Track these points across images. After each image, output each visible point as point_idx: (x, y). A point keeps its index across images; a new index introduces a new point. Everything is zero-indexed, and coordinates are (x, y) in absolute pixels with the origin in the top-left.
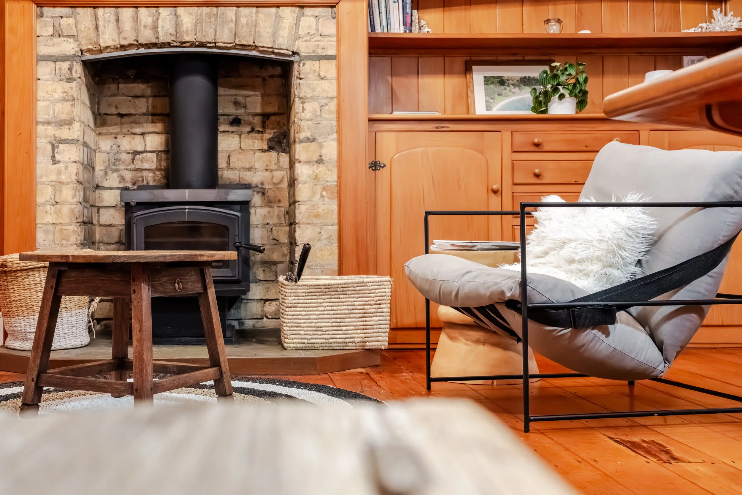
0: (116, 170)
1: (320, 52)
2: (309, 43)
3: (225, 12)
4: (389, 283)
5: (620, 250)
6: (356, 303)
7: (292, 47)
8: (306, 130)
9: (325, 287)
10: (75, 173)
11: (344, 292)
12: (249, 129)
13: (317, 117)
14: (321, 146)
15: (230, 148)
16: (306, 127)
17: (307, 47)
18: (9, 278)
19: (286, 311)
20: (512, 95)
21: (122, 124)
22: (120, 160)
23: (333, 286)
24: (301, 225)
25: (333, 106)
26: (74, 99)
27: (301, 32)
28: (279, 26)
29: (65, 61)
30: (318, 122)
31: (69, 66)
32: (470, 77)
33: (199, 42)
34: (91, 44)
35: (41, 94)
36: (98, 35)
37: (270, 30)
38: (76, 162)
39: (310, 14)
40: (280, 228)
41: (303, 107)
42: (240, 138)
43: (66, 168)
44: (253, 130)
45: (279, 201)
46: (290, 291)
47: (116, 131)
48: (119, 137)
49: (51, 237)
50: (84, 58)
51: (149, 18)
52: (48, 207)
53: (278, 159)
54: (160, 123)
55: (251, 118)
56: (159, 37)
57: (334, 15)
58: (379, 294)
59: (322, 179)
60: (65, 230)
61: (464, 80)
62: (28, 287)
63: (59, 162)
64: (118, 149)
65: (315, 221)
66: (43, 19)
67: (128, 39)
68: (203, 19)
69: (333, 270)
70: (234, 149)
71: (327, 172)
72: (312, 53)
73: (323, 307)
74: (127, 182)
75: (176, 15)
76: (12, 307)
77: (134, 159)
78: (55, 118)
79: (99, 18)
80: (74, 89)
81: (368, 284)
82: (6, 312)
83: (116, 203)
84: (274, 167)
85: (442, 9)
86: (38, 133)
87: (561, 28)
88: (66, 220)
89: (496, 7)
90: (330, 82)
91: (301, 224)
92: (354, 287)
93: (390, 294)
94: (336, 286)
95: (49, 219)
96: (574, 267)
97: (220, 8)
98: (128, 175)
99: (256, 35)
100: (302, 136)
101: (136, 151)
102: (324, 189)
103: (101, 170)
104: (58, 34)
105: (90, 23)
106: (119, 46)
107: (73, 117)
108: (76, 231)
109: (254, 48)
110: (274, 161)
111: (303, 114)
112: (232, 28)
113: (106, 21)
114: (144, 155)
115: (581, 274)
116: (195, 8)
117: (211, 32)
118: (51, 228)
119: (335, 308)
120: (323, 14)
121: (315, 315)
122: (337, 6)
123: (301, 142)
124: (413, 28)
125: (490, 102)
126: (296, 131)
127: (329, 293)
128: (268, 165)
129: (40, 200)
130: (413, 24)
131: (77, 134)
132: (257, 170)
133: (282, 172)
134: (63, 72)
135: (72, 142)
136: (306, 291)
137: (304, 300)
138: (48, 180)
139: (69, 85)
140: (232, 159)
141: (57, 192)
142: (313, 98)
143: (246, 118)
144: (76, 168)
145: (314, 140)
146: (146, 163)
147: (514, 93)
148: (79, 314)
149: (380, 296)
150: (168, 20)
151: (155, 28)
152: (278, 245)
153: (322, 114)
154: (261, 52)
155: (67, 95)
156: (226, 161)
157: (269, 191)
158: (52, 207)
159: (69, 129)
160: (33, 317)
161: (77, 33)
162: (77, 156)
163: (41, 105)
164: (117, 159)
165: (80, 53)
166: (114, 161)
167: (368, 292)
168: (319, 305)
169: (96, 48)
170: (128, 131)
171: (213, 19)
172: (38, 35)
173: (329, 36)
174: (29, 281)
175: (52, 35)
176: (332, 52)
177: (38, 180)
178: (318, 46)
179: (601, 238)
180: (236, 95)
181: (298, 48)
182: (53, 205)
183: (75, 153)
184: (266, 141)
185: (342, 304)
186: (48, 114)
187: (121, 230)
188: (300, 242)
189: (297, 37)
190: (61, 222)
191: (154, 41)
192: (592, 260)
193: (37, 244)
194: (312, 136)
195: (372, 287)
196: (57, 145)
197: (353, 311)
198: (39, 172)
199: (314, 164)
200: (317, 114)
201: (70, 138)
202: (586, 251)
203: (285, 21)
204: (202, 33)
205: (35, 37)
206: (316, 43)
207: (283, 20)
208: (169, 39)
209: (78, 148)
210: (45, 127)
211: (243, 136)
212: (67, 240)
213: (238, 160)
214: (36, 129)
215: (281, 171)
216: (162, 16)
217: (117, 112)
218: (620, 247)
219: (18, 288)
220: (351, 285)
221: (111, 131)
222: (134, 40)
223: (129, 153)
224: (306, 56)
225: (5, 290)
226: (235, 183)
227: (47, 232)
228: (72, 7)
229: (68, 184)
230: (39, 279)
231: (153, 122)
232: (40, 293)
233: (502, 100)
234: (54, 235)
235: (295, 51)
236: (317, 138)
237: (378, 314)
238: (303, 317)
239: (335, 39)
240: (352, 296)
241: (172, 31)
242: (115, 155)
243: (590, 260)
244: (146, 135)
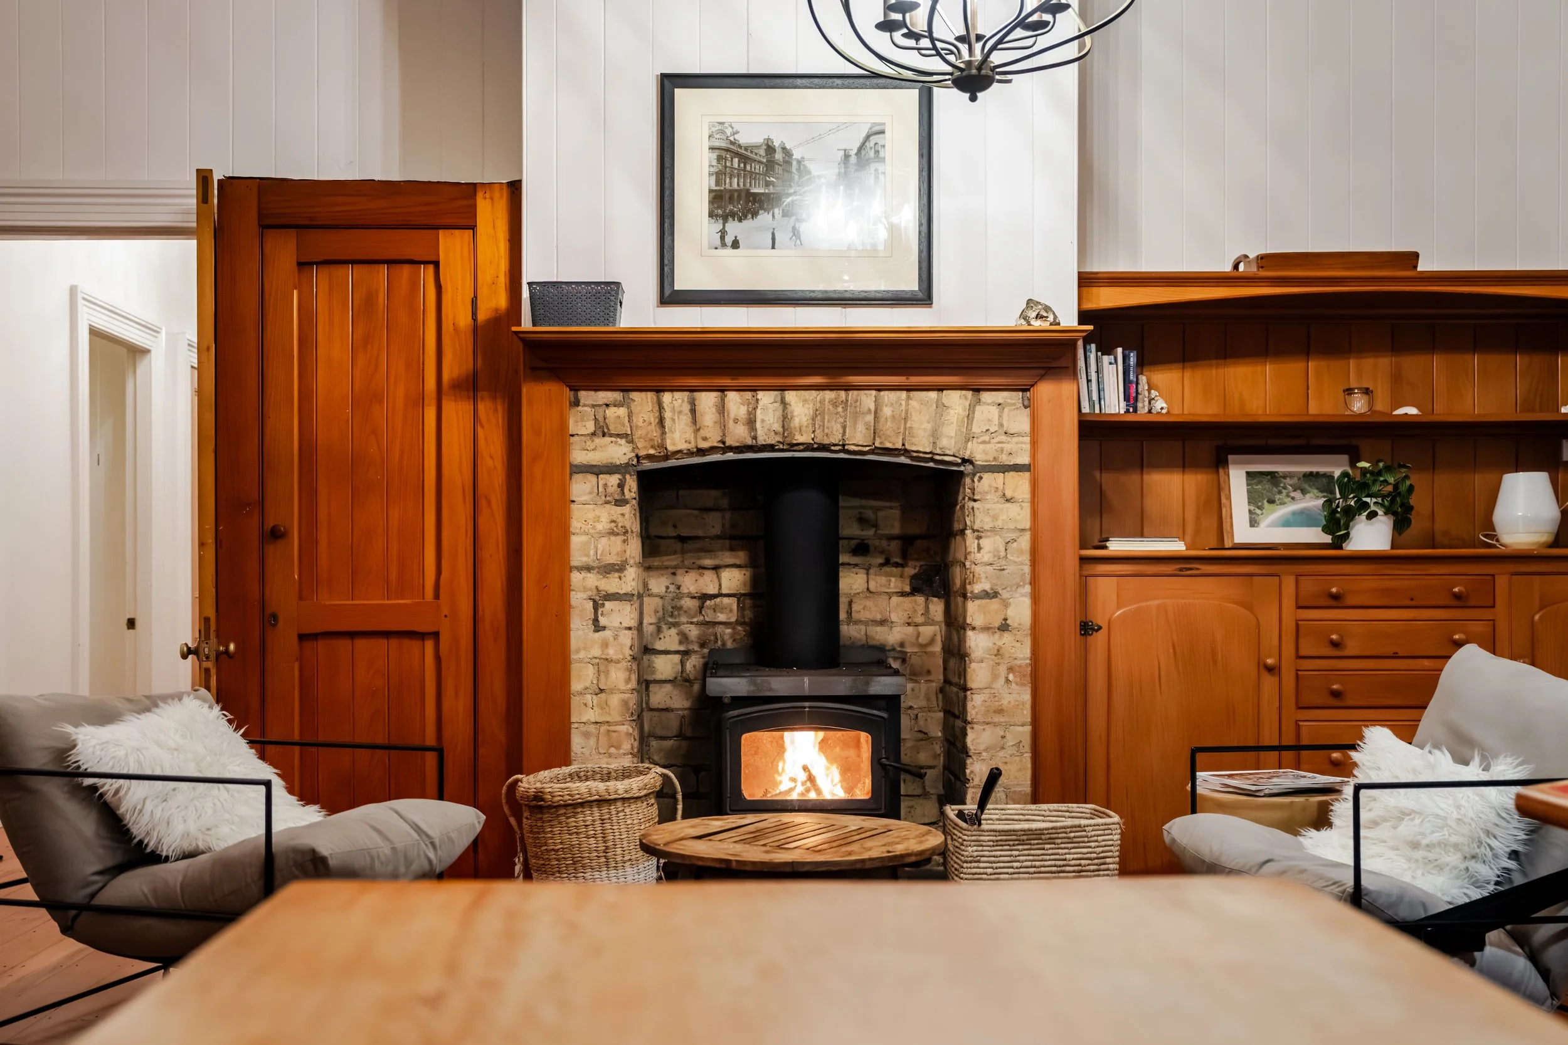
0: (675, 625)
1: (1005, 459)
2: (988, 445)
3: (859, 398)
4: (1118, 826)
5: (1488, 837)
6: (1068, 856)
7: (961, 453)
8: (983, 580)
9: (1023, 833)
10: (629, 645)
11: (1051, 841)
12: (881, 560)
13: (1000, 560)
14: (1006, 605)
15: (851, 589)
16: (983, 576)
17: (985, 452)
18: (546, 817)
19: (962, 867)
20: (1290, 502)
21: (683, 552)
22: (680, 608)
23: (1035, 832)
24: (975, 726)
25: (1025, 542)
26: (626, 532)
27: (976, 429)
28: (943, 420)
29: (613, 474)
30: (1002, 568)
31: (618, 481)
32: (1225, 473)
33: (817, 444)
34: (653, 447)
35: (576, 524)
36: (664, 433)
37: (929, 426)
38: (630, 629)
39: (989, 401)
40: (929, 714)
41: (979, 545)
42: (868, 574)
43: (616, 637)
44: (887, 563)
45: (929, 672)
46: (970, 838)
47: (674, 563)
48: (679, 572)
49: (592, 741)
50: (639, 468)
51: (742, 407)
52: (589, 697)
53: (927, 608)
54: (742, 550)
55: (884, 543)
56: (758, 436)
57: (1026, 403)
58: (1103, 843)
59: (1007, 655)
60: (615, 732)
61: (1214, 477)
62: (576, 830)
63: (604, 628)
64: (678, 591)
65: (998, 719)
66: (580, 408)
67: (710, 440)
68: (824, 409)
69: (1023, 793)
70: (858, 591)
71: (1015, 644)
72: (993, 461)
73: (1018, 861)
74: (692, 642)
75: (783, 402)
76: (549, 860)
77: (703, 607)
78: (597, 562)
79: (665, 407)
80: (627, 516)
81: (1086, 828)
82: (538, 865)
83: (674, 675)
84: (920, 619)
85: (1181, 365)
86: (572, 584)
87: (1371, 403)
88: (615, 716)
89: (1266, 362)
90: (1020, 505)
91: (975, 723)
92: (1066, 833)
93: (1119, 842)
94: (1039, 832)
95: (591, 715)
96: (1420, 854)
97: (851, 393)
98: (694, 632)
99: (907, 433)
100: (977, 588)
101: (706, 594)
102: (1011, 669)
103: (651, 624)
104: (601, 430)
105: (652, 415)
106: (695, 450)
107: (626, 559)
108: (631, 734)
109: (902, 452)
110: (920, 610)
111: (978, 556)
112: (869, 422)
113: (676, 412)
114: (718, 600)
115: (1432, 865)
116: (814, 392)
117: (837, 428)
118: (592, 729)
119: (1038, 863)
120: (1009, 401)
121: (1007, 873)
122: (1032, 389)
123: (977, 597)
124: (1140, 405)
125: (1255, 513)
126: (967, 581)
127: (1029, 842)
128: (911, 615)
129: (576, 686)
130: (1140, 397)
131: (631, 586)
132: (895, 624)
133: (933, 627)
134: (610, 490)
135: (625, 598)
136: (994, 838)
137: (992, 851)
138: (589, 657)
139: (619, 510)
140: (855, 607)
141: (602, 674)
142: (993, 530)
143: (877, 543)
144: (631, 638)
145: (995, 595)
146: (722, 613)
147: (1293, 498)
148: (648, 868)
149: (1105, 846)
150: (771, 411)
151: (751, 422)
152: (925, 740)
153: (1008, 556)
154: (913, 458)
155: (616, 526)
156: (846, 610)
157: (913, 657)
158: (594, 697)
159: (620, 578)
160: (582, 874)
161: (631, 430)
162: (632, 619)
163: (576, 541)
164: (676, 606)
165: (635, 460)
166: (671, 610)
167: (1086, 839)
168: (1012, 858)
169: (660, 453)
170: (693, 563)
171: (840, 409)
172: (570, 433)
173: (1019, 435)
174: (576, 822)
175: (594, 434)
176: (1025, 459)
177: (574, 656)
178: (1002, 450)
179: (1460, 817)
180: (863, 507)
181: (971, 453)
182: (596, 694)
183: (628, 614)
184: (909, 580)
185: (1048, 857)
186: (588, 555)
187: (683, 717)
188: (973, 751)
189: (969, 437)
190: (608, 720)
191: (749, 442)
192: (1446, 845)
193: (572, 754)
194: (992, 589)
195: (1093, 833)
196: (602, 602)
197: (1063, 868)
198: (574, 644)
199: (995, 632)
200: (999, 556)
201: (622, 592)
202: (1438, 832)
203: (952, 412)
204: (823, 431)
205: (568, 435)
206: (1000, 445)
207: (948, 411)
208: (773, 439)
209: (633, 607)
210: (584, 574)
211: (872, 571)
212: (618, 748)
213: (864, 609)
214: (569, 576)
215: (931, 625)
216: (761, 403)
217: (675, 534)
218: (1488, 833)
219: (559, 832)
220: (1062, 830)
221: (666, 563)
222: (720, 441)
223: (695, 597)
224: (983, 465)
225: (538, 833)
226: (859, 643)
227: (586, 735)
228: (623, 391)
229: (618, 662)
230: (591, 818)
231: (732, 549)
232: (592, 839)
233: (1273, 511)
234: (598, 740)
235: (966, 458)
236: (1000, 592)
237: (1102, 873)
238: (989, 877)
239: (1027, 439)
240: (1063, 846)
241: (777, 427)
242: (673, 600)
243: (1443, 845)
244: (721, 570)
